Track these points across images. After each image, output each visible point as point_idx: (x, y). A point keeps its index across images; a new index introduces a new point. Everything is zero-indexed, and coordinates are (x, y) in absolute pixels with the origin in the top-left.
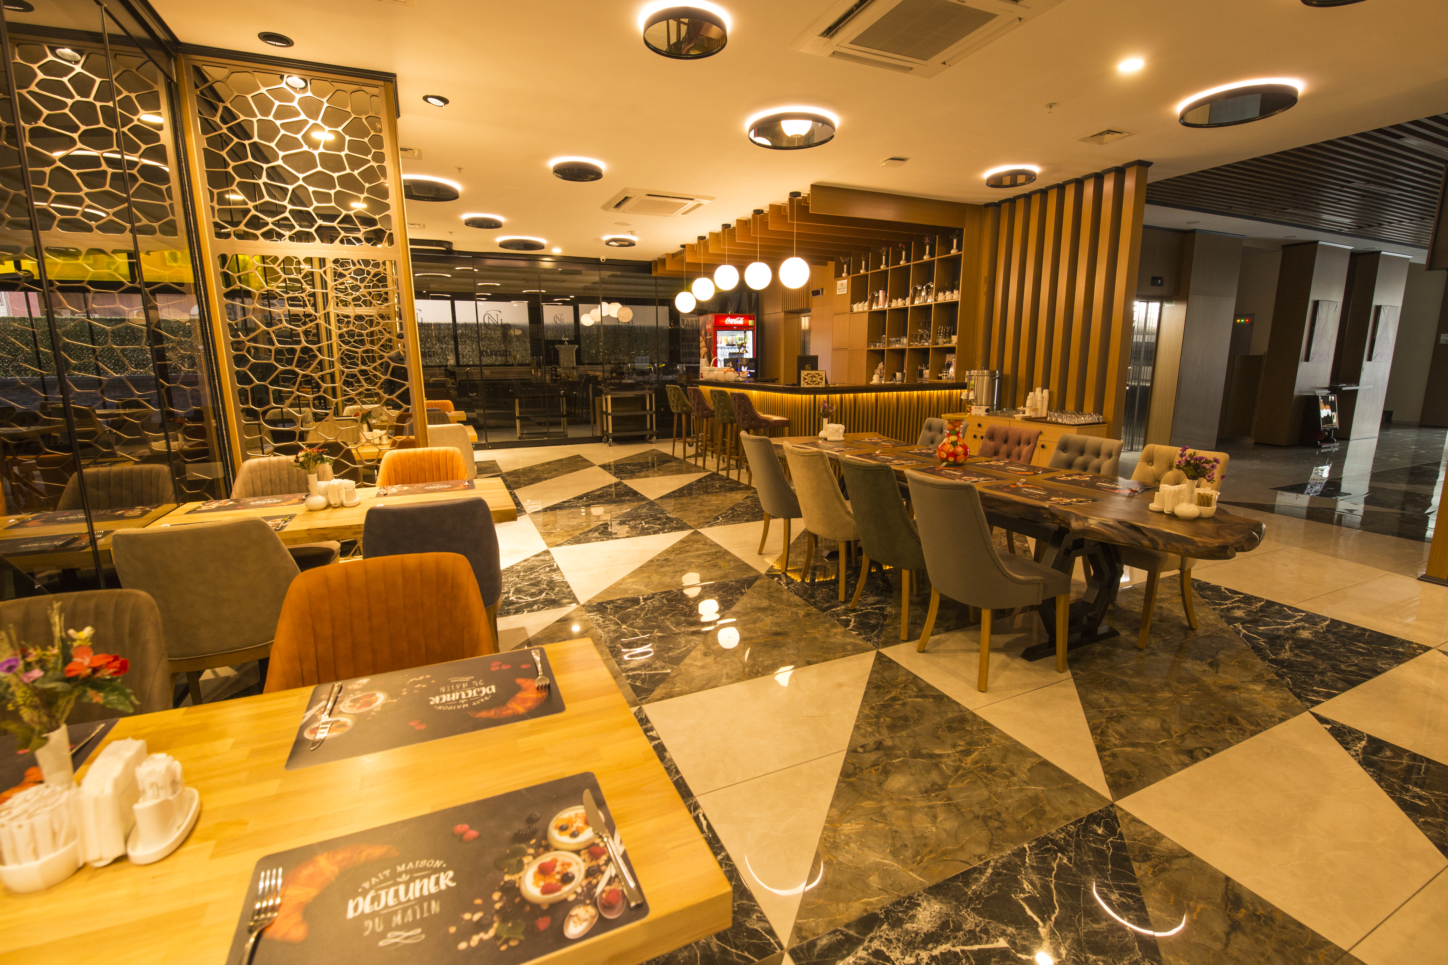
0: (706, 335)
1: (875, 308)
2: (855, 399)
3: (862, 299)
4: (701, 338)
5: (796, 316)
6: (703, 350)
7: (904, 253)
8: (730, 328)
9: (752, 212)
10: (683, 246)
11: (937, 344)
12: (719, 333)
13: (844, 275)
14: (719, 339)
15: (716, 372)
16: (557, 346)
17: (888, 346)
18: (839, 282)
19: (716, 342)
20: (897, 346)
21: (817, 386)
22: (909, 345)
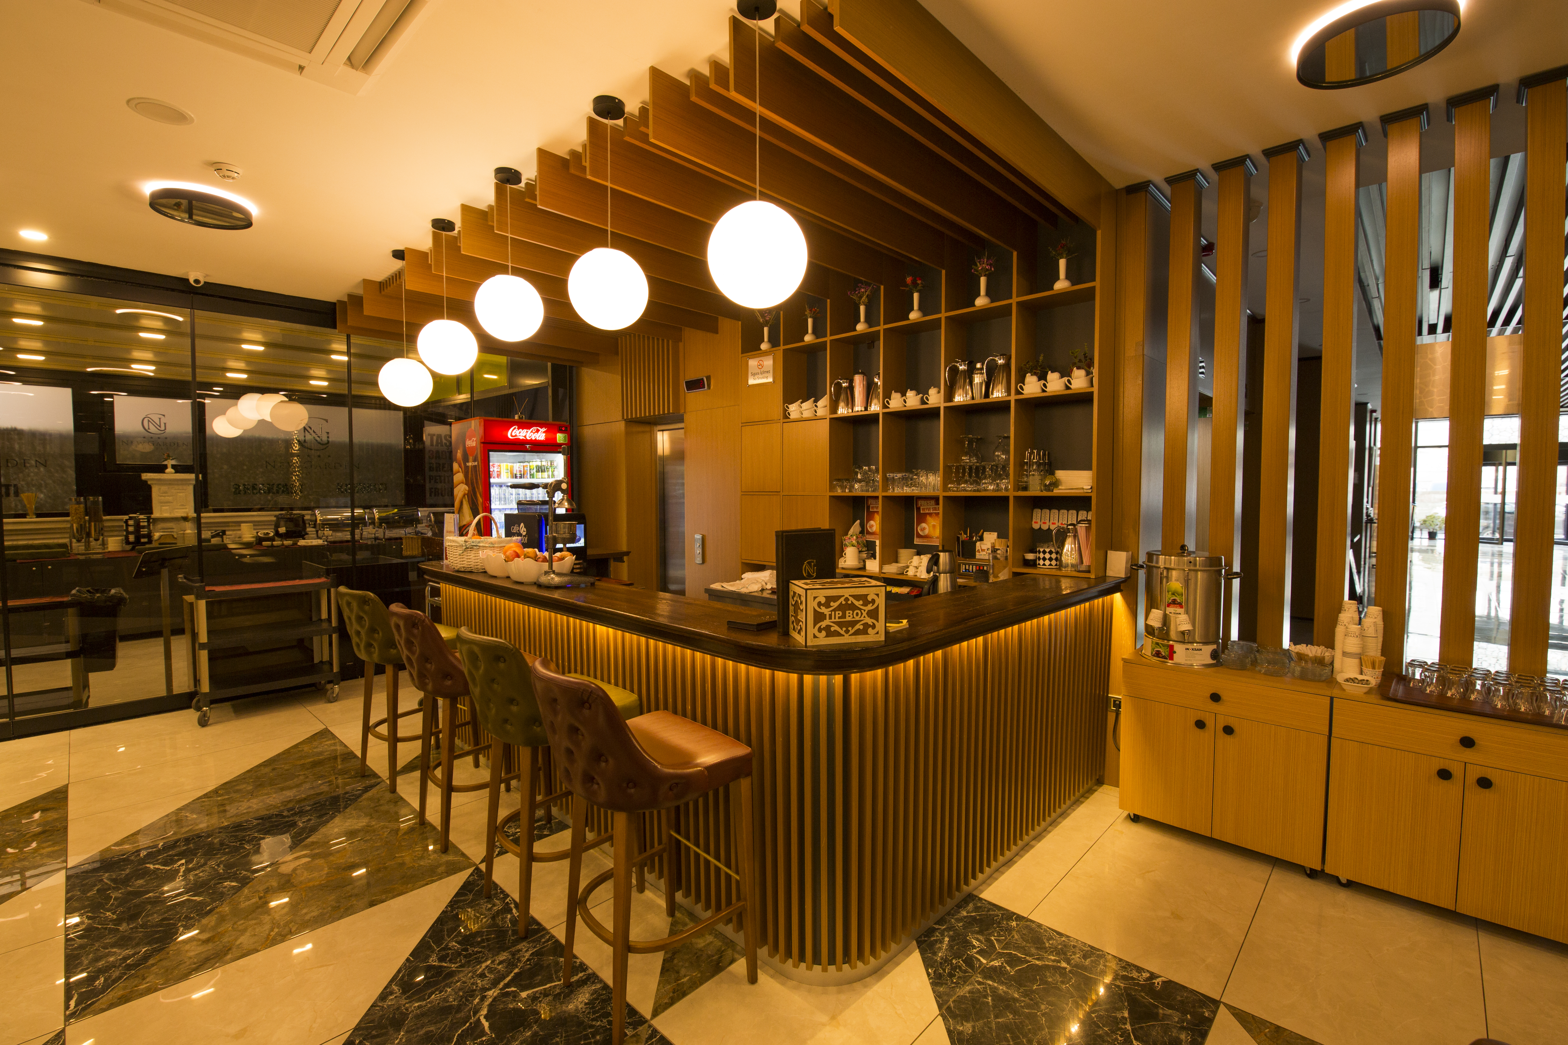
0: (466, 459)
1: (843, 411)
2: (945, 658)
3: (812, 393)
4: (456, 466)
5: (647, 428)
6: (460, 490)
7: (916, 296)
8: (519, 446)
9: (588, 109)
10: (399, 255)
11: (1025, 489)
12: (494, 456)
13: (764, 346)
14: (494, 469)
15: (482, 554)
16: (145, 476)
17: (885, 488)
18: (753, 363)
19: (487, 474)
20: (907, 491)
21: (861, 639)
22: (945, 488)
